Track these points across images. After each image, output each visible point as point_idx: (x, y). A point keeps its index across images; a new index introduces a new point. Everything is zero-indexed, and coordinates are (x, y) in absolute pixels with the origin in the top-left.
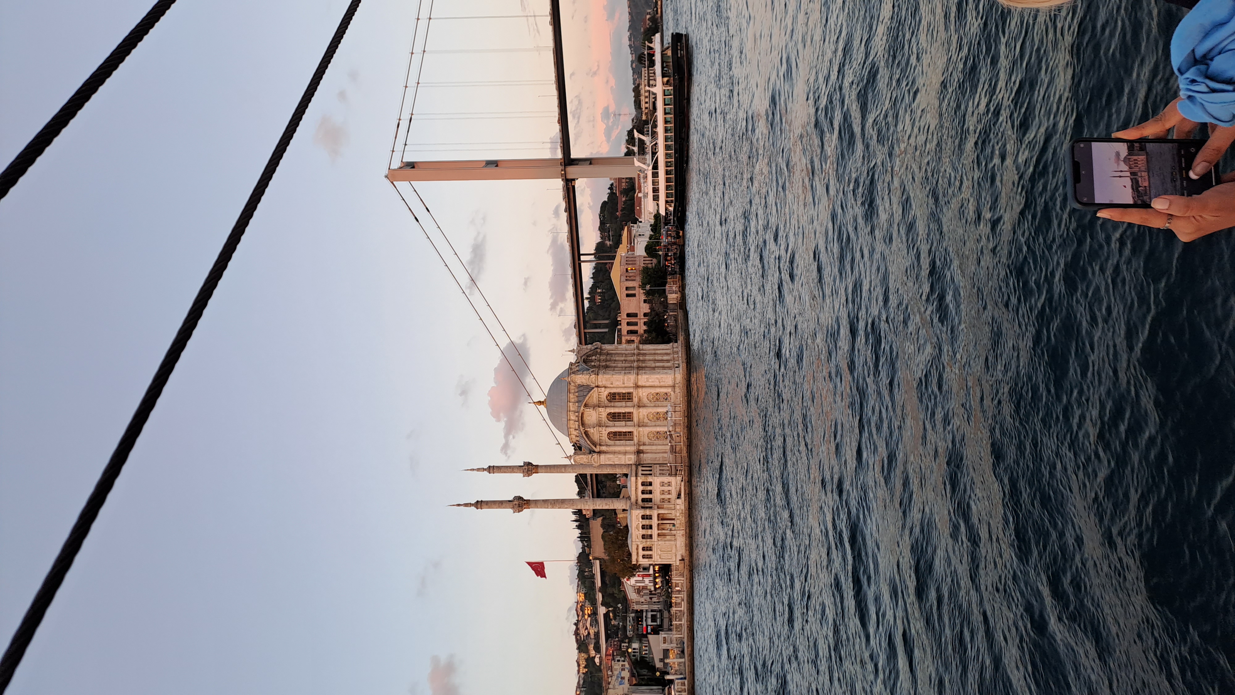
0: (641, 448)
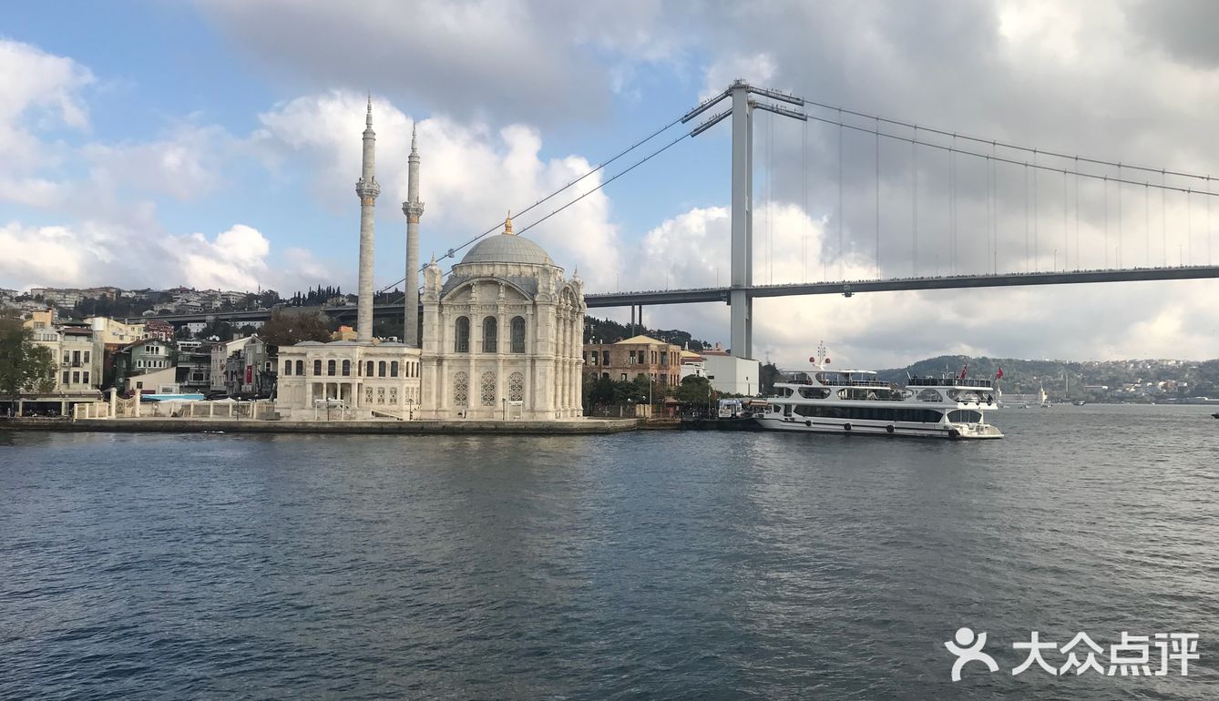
0: (445, 363)
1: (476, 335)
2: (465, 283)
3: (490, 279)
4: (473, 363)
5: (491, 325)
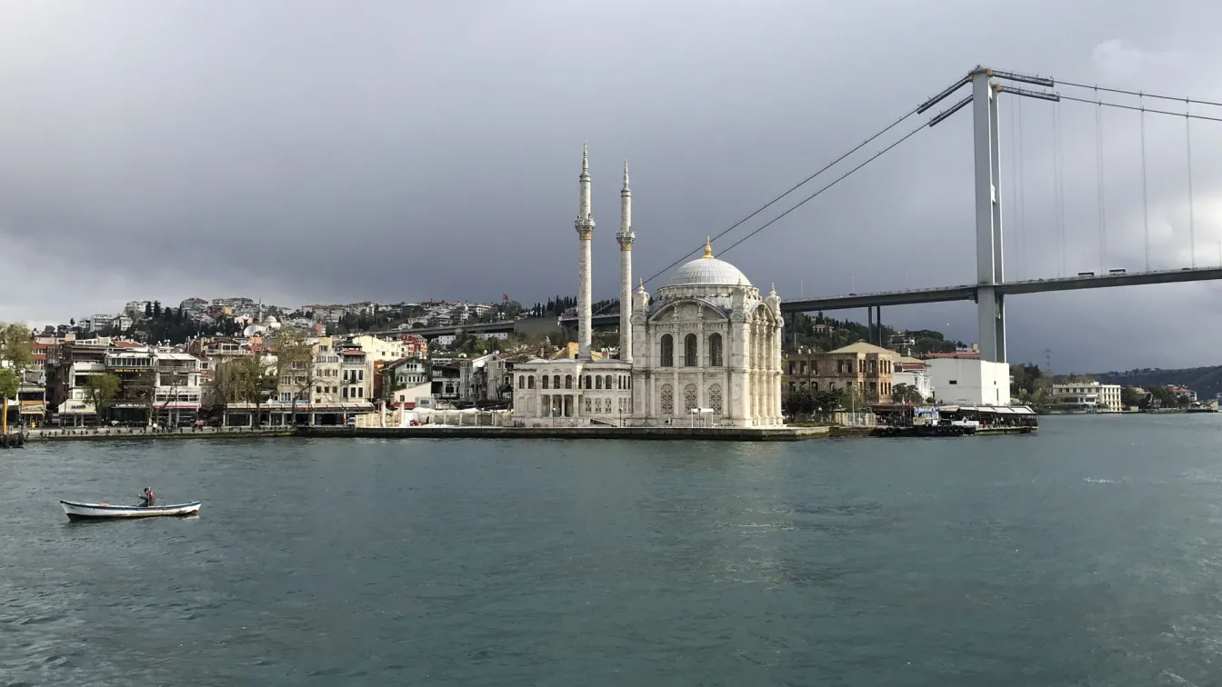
0: (653, 377)
1: (679, 350)
2: (669, 305)
3: (689, 300)
4: (676, 376)
5: (691, 341)
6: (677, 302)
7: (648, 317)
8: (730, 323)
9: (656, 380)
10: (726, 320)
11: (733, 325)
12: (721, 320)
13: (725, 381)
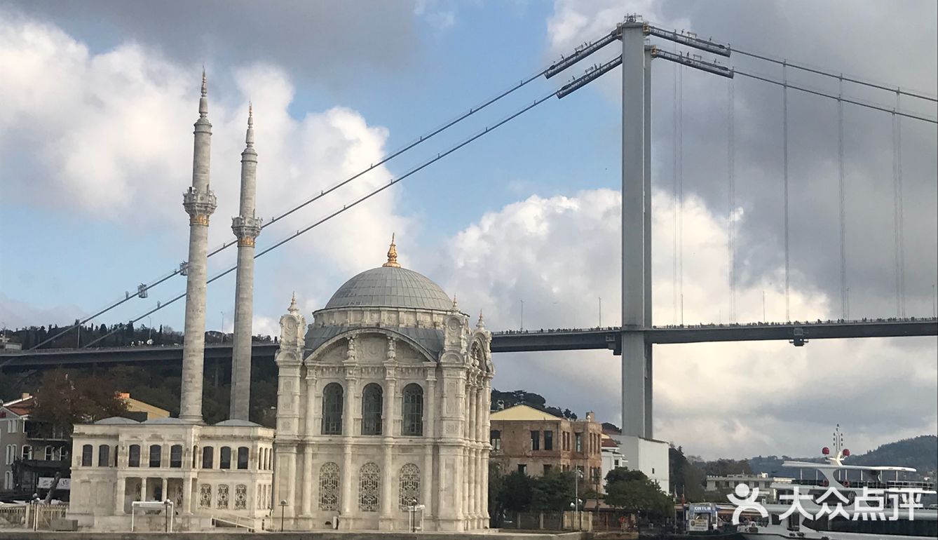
0: (309, 451)
1: (353, 410)
2: (340, 337)
3: (375, 331)
4: (349, 450)
5: (374, 397)
6: (354, 333)
7: (306, 356)
8: (439, 368)
9: (314, 455)
10: (433, 364)
11: (445, 373)
12: (426, 364)
13: (429, 459)
